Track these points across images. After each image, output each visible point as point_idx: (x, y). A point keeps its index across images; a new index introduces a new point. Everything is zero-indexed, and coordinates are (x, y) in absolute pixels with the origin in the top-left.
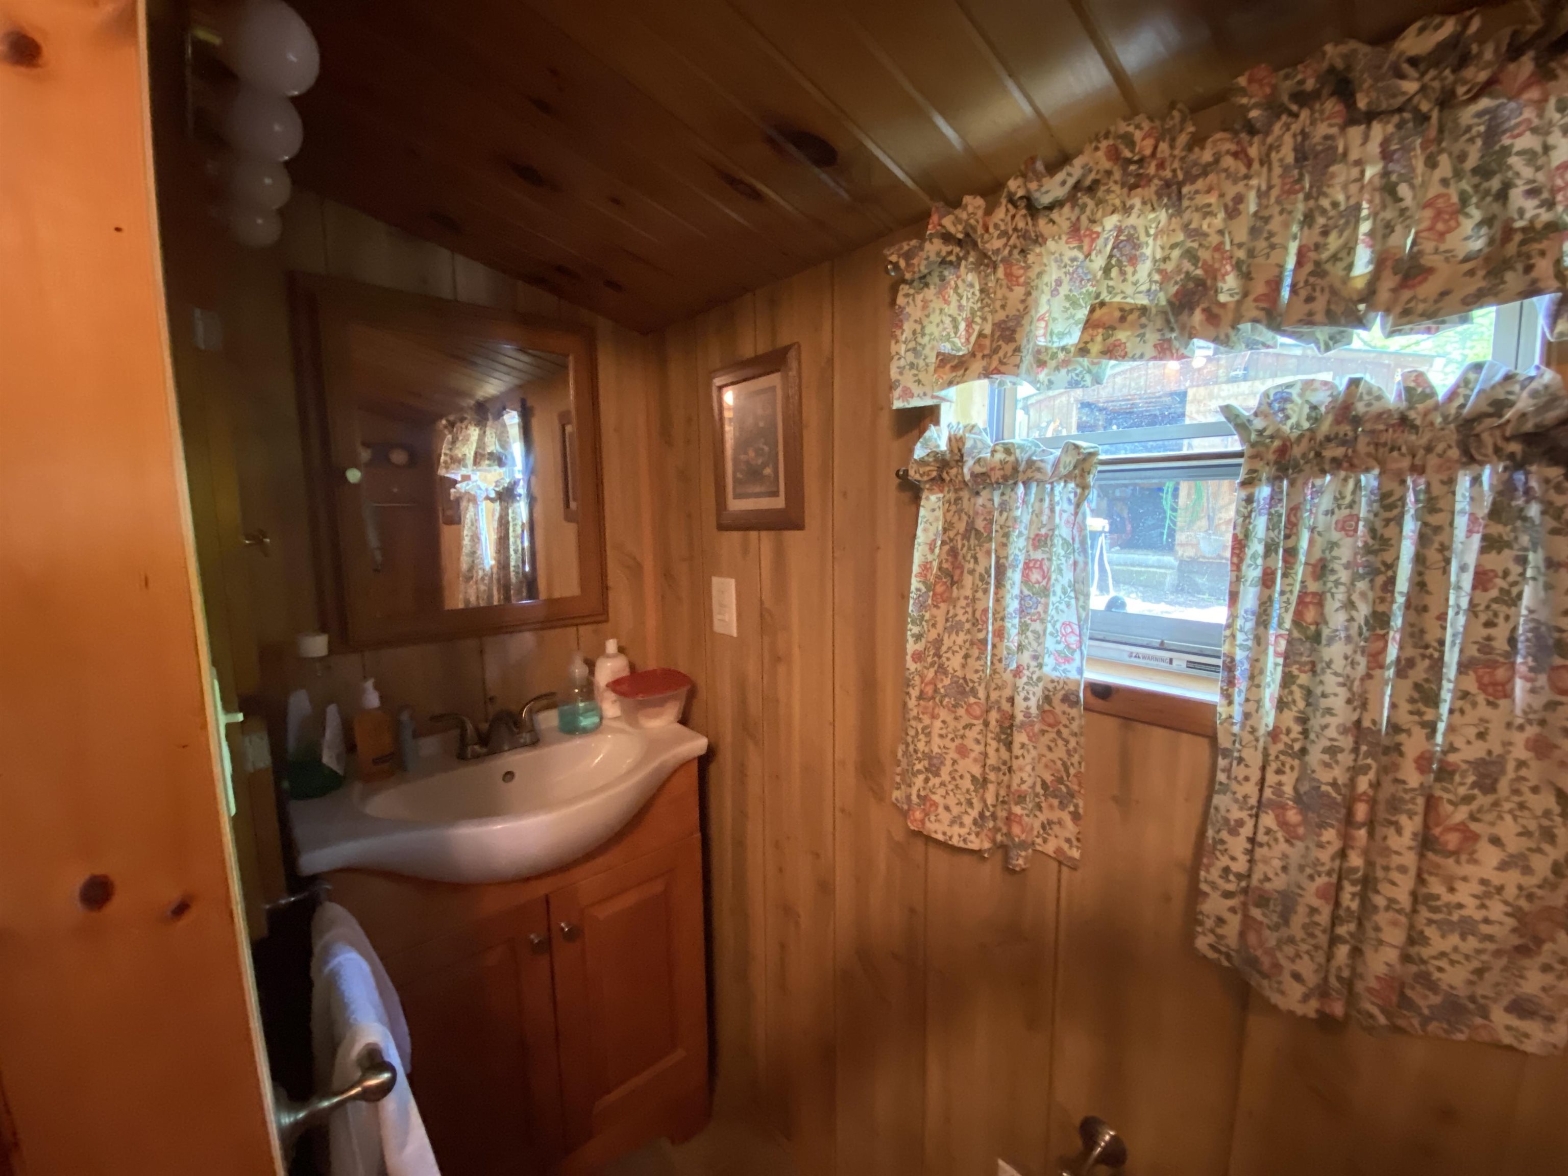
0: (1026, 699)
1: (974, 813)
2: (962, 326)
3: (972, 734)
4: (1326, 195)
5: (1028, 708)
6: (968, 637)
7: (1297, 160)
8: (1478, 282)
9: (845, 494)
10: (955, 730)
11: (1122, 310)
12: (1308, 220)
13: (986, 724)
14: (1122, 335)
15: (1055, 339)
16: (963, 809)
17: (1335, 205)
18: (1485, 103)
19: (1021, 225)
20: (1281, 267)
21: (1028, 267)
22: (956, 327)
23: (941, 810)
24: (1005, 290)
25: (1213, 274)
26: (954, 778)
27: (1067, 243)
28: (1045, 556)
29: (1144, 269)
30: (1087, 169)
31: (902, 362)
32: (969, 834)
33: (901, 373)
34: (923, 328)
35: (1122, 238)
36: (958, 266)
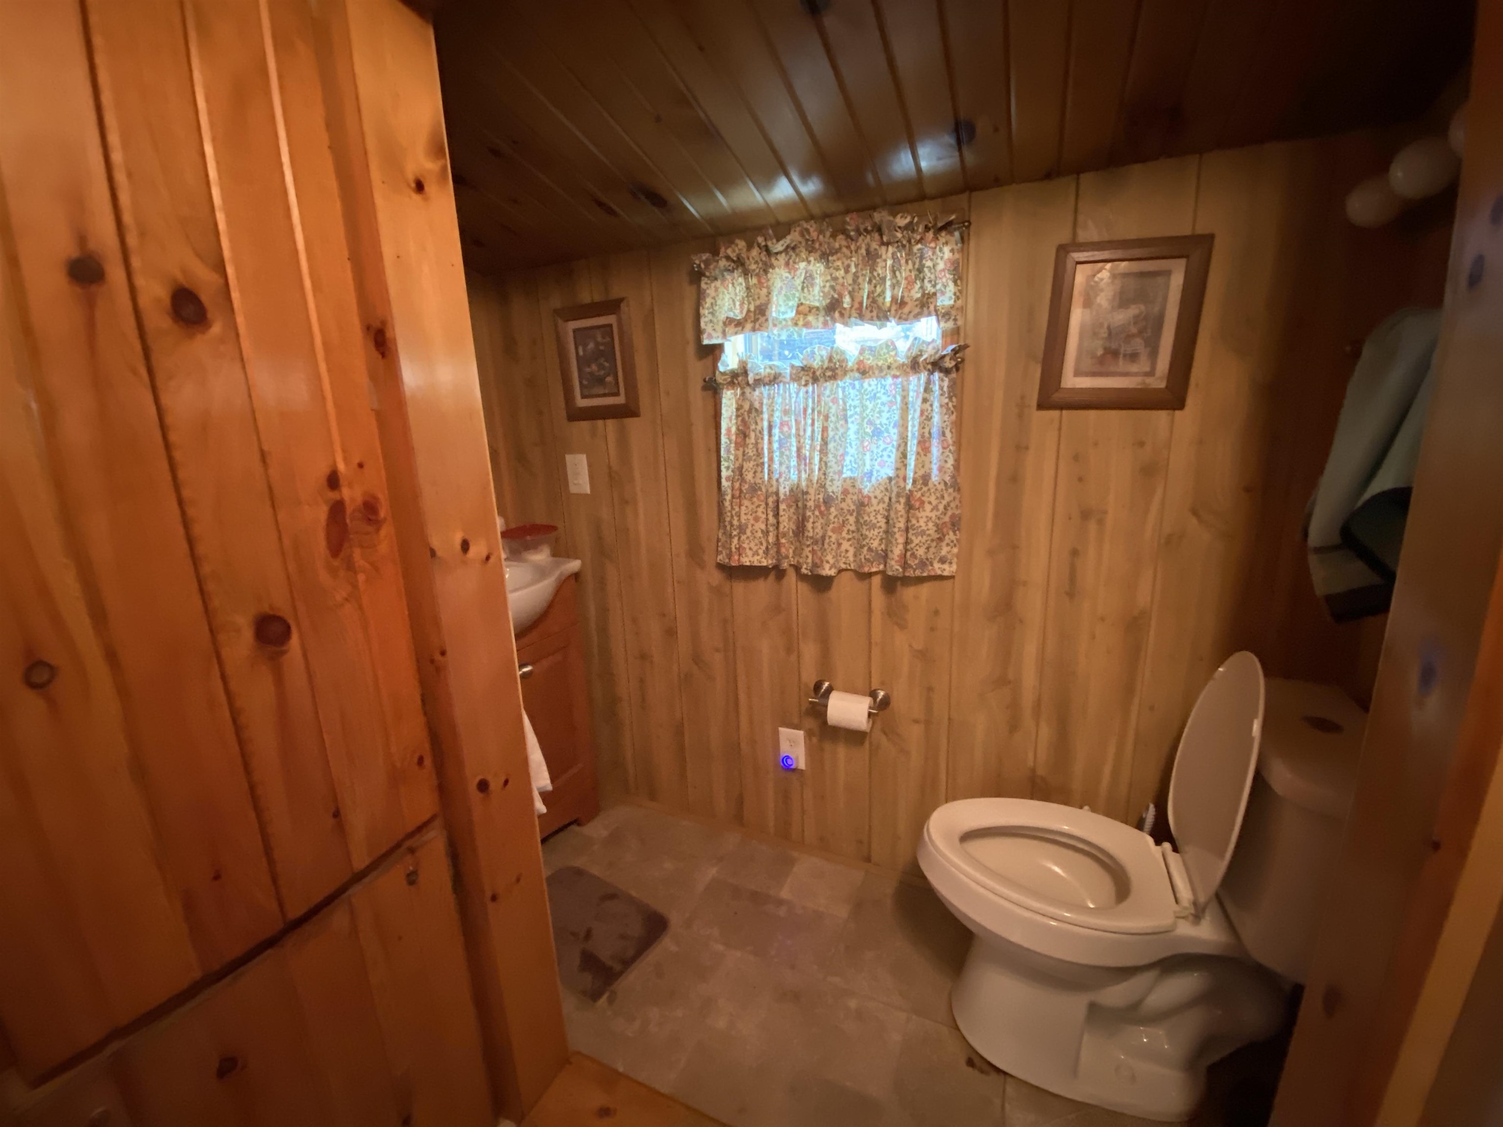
0: (785, 488)
1: (764, 548)
2: (738, 303)
3: (761, 509)
4: (876, 270)
5: (785, 492)
6: (755, 463)
7: (867, 254)
8: (917, 310)
9: (668, 393)
10: (753, 509)
11: (809, 307)
12: (870, 282)
13: (767, 504)
14: (810, 318)
15: (781, 314)
16: (758, 547)
17: (879, 275)
18: (919, 246)
19: (764, 259)
20: (863, 297)
21: (768, 280)
22: (734, 304)
23: (748, 550)
24: (758, 290)
25: (841, 296)
26: (753, 534)
27: (784, 269)
28: (789, 419)
29: (817, 289)
30: (792, 241)
31: (706, 319)
32: (762, 558)
33: (706, 325)
34: (716, 302)
35: (808, 275)
36: (733, 272)
